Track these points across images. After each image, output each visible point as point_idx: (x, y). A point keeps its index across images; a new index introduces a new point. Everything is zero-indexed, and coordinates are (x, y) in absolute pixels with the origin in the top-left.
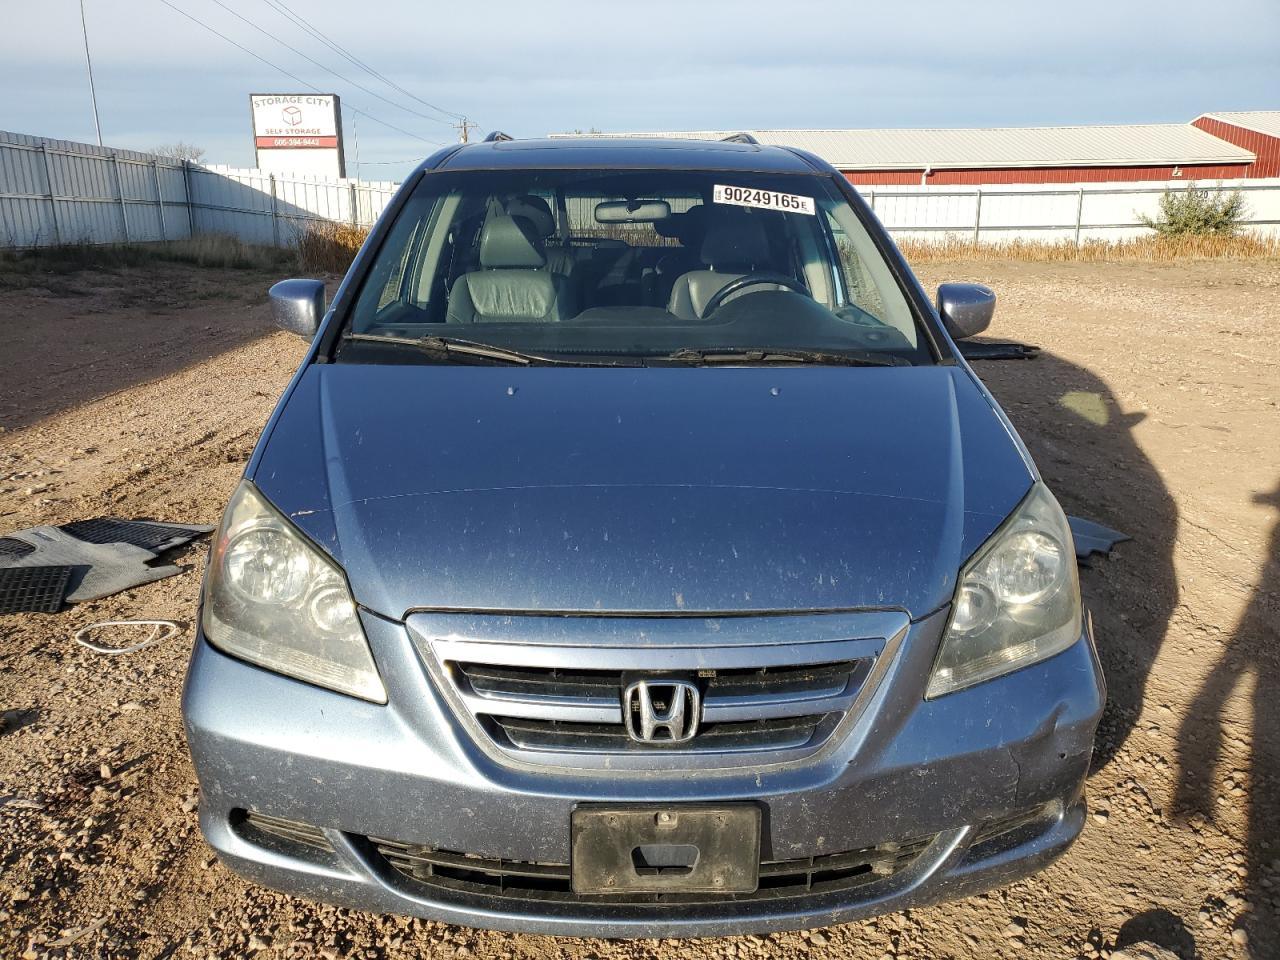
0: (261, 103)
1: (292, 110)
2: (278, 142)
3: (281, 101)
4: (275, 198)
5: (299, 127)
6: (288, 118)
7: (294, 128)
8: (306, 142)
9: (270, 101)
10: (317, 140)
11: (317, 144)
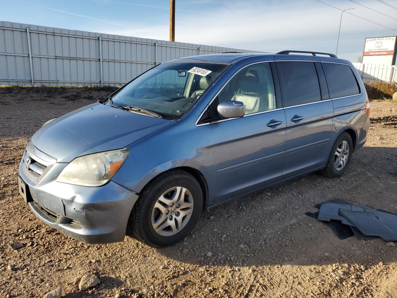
0: (369, 41)
1: (379, 43)
2: (371, 54)
3: (376, 39)
4: (363, 72)
5: (380, 48)
6: (377, 45)
7: (379, 48)
8: (381, 53)
9: (372, 40)
10: (386, 52)
11: (386, 54)
